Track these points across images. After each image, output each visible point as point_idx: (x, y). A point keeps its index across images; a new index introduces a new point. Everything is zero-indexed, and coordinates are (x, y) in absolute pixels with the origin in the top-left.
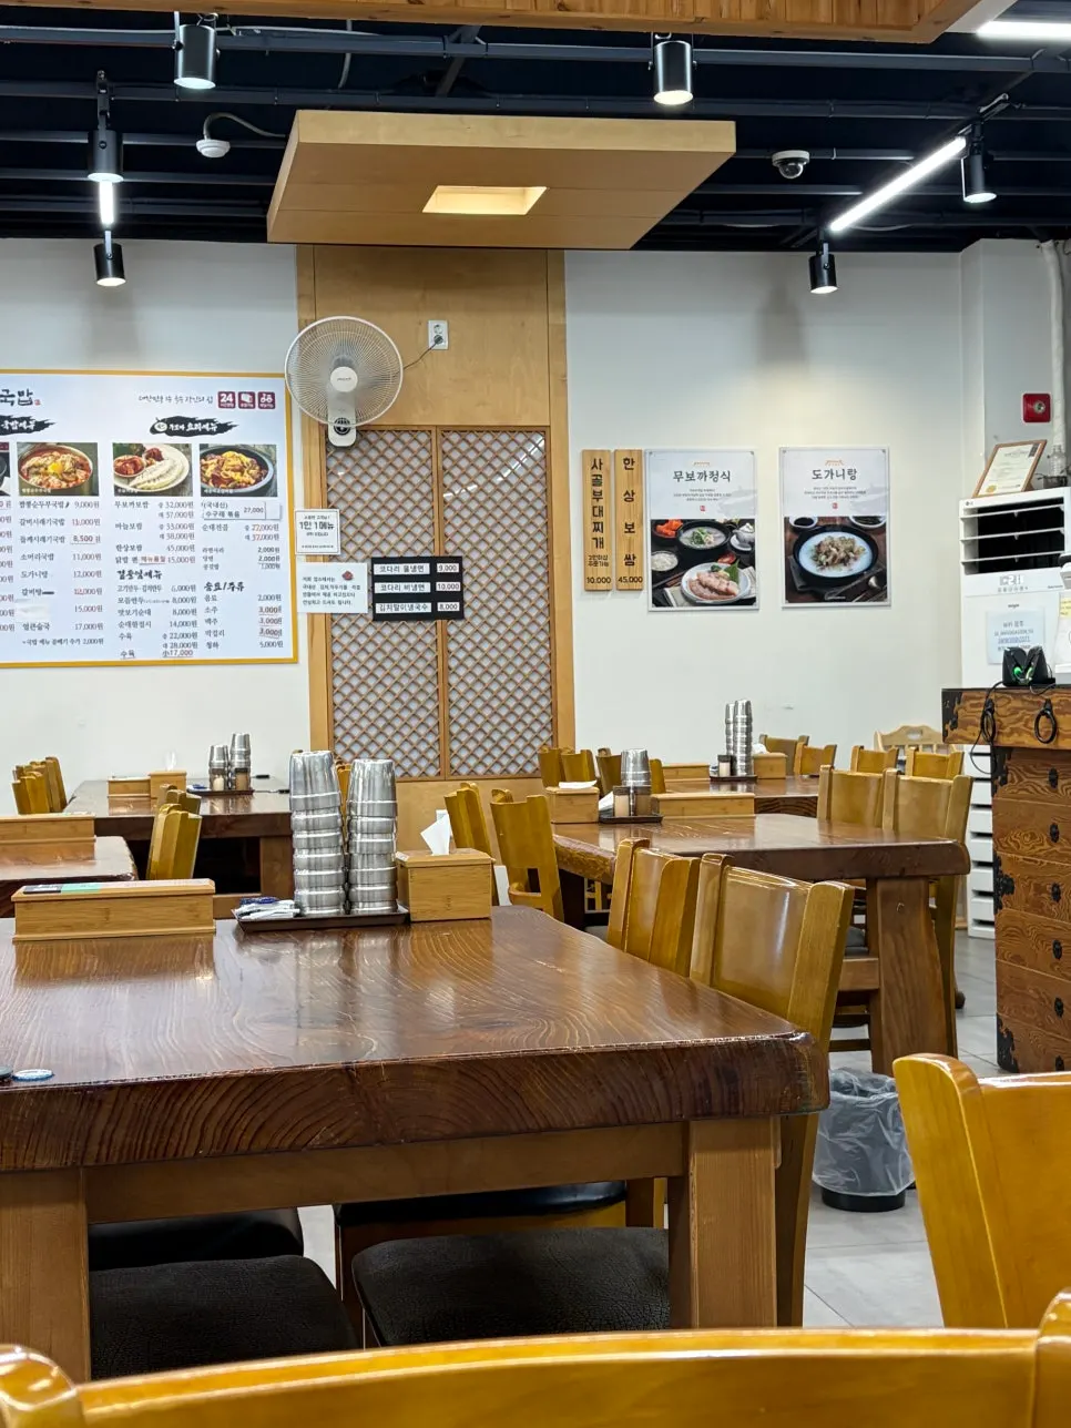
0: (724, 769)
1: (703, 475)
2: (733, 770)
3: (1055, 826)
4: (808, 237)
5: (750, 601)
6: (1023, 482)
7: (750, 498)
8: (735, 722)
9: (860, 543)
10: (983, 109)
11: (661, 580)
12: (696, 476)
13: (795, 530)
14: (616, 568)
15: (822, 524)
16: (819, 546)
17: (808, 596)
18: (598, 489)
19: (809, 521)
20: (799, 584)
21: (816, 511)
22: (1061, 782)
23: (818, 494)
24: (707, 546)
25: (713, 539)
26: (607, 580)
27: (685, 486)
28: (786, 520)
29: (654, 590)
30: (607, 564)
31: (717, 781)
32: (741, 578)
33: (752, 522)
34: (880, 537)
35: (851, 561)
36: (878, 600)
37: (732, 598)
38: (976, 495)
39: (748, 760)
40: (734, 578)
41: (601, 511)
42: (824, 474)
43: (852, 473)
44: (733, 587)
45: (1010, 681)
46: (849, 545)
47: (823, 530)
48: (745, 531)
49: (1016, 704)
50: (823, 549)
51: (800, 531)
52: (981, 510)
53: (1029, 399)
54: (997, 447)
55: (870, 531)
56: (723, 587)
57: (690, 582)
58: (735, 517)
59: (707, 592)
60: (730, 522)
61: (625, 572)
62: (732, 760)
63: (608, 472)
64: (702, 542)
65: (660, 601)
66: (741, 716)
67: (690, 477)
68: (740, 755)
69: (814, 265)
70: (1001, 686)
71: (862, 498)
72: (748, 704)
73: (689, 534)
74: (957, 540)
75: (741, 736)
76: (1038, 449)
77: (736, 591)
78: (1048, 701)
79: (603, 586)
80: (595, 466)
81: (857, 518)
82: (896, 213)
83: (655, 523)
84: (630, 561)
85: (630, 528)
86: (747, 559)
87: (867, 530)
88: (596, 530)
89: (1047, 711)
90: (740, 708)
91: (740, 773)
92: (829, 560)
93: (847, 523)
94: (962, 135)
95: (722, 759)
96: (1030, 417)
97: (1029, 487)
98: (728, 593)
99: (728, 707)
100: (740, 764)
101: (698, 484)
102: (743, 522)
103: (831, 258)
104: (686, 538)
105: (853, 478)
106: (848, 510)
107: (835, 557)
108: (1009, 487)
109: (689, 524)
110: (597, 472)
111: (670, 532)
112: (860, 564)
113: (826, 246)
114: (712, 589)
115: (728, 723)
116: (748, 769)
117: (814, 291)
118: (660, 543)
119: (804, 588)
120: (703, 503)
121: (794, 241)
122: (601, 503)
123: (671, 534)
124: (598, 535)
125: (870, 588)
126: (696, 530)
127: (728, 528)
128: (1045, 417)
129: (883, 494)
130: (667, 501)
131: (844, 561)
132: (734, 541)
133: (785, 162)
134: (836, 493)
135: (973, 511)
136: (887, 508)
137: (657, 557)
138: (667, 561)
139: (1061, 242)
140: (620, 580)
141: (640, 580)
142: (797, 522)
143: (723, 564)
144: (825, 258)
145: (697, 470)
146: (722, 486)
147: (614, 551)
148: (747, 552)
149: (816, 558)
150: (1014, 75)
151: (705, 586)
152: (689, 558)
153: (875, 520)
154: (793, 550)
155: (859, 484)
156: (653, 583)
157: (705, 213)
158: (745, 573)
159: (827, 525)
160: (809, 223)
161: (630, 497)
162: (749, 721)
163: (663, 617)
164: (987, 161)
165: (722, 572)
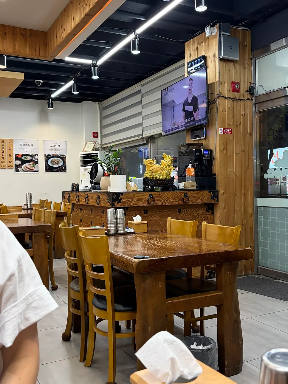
0: (26, 207)
1: (27, 145)
2: (27, 207)
3: (81, 219)
4: (48, 98)
5: (38, 171)
6: (91, 149)
7: (37, 150)
8: (28, 197)
9: (61, 160)
10: (76, 75)
11: (17, 166)
12: (25, 145)
13: (47, 157)
14: (7, 164)
15: (53, 156)
16: (52, 160)
17: (50, 171)
18: (3, 147)
19: (50, 155)
20: (48, 168)
21: (51, 153)
22: (82, 210)
23: (52, 150)
24: (28, 160)
25: (29, 158)
26: (5, 166)
27: (23, 147)
28: (45, 155)
29: (16, 168)
30: (5, 163)
31: (24, 209)
32: (35, 166)
33: (38, 155)
34: (65, 159)
35: (59, 164)
36: (65, 172)
37: (33, 171)
38: (83, 151)
39: (31, 205)
40: (34, 166)
41: (4, 152)
42: (53, 146)
43: (59, 146)
44: (33, 168)
45: (73, 190)
46: (58, 160)
47: (53, 157)
48: (36, 157)
49: (73, 195)
50: (53, 161)
51: (48, 157)
52: (84, 154)
53: (94, 133)
54: (87, 142)
55: (63, 158)
56: (31, 168)
57: (24, 167)
58: (34, 154)
59: (28, 169)
60: (33, 155)
61: (9, 165)
62: (27, 205)
63: (5, 143)
64: (27, 159)
65: (17, 171)
66: (29, 196)
67: (24, 145)
68: (29, 204)
69: (49, 103)
70: (71, 191)
71: (61, 151)
72: (31, 193)
73: (24, 157)
74: (79, 160)
75: (29, 200)
76: (95, 143)
77: (34, 169)
78: (78, 194)
79: (5, 167)
80: (2, 142)
81: (60, 155)
82: (64, 94)
83: (16, 155)
84: (10, 162)
85: (10, 155)
86: (36, 162)
87: (63, 157)
88: (3, 156)
89: (78, 196)
90: (29, 194)
91: (29, 208)
92: (54, 163)
93: (58, 156)
94: (73, 80)
95: (25, 205)
96: (94, 137)
97: (93, 150)
98: (32, 170)
99: (27, 194)
100: (29, 206)
101: (26, 147)
102: (36, 155)
103: (52, 102)
104: (23, 158)
105: (59, 147)
106: (58, 153)
107: (55, 163)
108: (89, 150)
109: (24, 155)
110: (3, 143)
111: (19, 157)
112: (61, 164)
113: (51, 100)
114: (29, 169)
115: (27, 197)
116: (31, 207)
117: (49, 109)
118: (17, 159)
119: (49, 169)
120: (27, 151)
121: (45, 98)
122: (4, 150)
123: (20, 157)
124: (3, 157)
125: (63, 169)
126: (25, 156)
127: (32, 156)
128: (97, 137)
129: (65, 150)
130: (19, 150)
131: (58, 164)
132: (34, 159)
133: (37, 82)
134: (56, 150)
135: (82, 154)
136: (66, 153)
137: (16, 162)
138: (19, 163)
139: (100, 103)
140: (8, 166)
141: (13, 166)
142: (47, 155)
143: (31, 164)
144: (51, 102)
145: (25, 144)
146: (31, 147)
147: (7, 160)
148: (36, 161)
149: (51, 163)
150: (80, 69)
151: (27, 168)
152: (24, 162)
153: (64, 155)
154: (46, 161)
155: (60, 148)
156: (16, 167)
157: (25, 91)
158: (36, 165)
159: (54, 156)
160: (47, 95)
161: (10, 149)
162: (31, 197)
163: (18, 174)
164: (77, 85)
165: (31, 165)
